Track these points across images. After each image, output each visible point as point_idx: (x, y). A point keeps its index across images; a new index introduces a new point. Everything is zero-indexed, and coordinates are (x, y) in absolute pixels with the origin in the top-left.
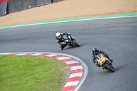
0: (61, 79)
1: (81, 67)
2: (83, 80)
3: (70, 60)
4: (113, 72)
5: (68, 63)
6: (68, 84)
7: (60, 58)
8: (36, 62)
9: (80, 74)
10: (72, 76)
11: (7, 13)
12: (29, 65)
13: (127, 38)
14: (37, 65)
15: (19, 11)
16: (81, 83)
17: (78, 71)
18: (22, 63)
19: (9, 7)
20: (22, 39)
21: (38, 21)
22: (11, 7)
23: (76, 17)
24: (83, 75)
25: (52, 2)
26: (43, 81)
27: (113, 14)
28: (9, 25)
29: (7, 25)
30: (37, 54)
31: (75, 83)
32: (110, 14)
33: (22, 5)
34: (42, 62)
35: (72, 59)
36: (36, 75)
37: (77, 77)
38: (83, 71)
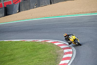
0: (57, 58)
2: (73, 59)
3: (63, 45)
5: (62, 47)
6: (62, 62)
7: (57, 44)
8: (39, 46)
9: (70, 55)
10: (65, 56)
11: (19, 11)
12: (35, 48)
14: (40, 49)
15: (27, 10)
16: (71, 61)
17: (69, 53)
18: (29, 47)
19: (20, 7)
20: (29, 30)
21: (41, 17)
22: (22, 7)
23: (67, 14)
24: (73, 55)
25: (51, 4)
26: (44, 60)
27: (94, 12)
28: (20, 20)
29: (19, 20)
30: (40, 41)
31: (67, 61)
32: (92, 12)
33: (30, 5)
34: (44, 46)
35: (65, 44)
36: (39, 56)
37: (68, 57)
38: (72, 53)
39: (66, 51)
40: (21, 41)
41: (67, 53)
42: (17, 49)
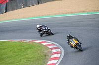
0: (45, 58)
1: (59, 50)
2: (61, 59)
3: (51, 45)
4: (82, 51)
5: (50, 47)
6: (50, 62)
7: (44, 44)
8: (27, 47)
9: (58, 55)
10: (53, 56)
11: (6, 12)
12: (22, 49)
13: (92, 29)
14: (27, 49)
15: (14, 10)
16: (59, 61)
17: (57, 53)
18: (17, 47)
19: (8, 7)
20: (17, 30)
21: (28, 17)
22: (9, 7)
23: (55, 14)
24: (61, 55)
25: (38, 4)
26: (32, 60)
27: (82, 12)
30: (28, 41)
31: (55, 61)
32: (80, 12)
33: (17, 6)
35: (53, 44)
36: (27, 56)
37: (56, 57)
38: (61, 53)
39: (54, 51)
40: (8, 42)
41: (55, 53)
42: (4, 49)
